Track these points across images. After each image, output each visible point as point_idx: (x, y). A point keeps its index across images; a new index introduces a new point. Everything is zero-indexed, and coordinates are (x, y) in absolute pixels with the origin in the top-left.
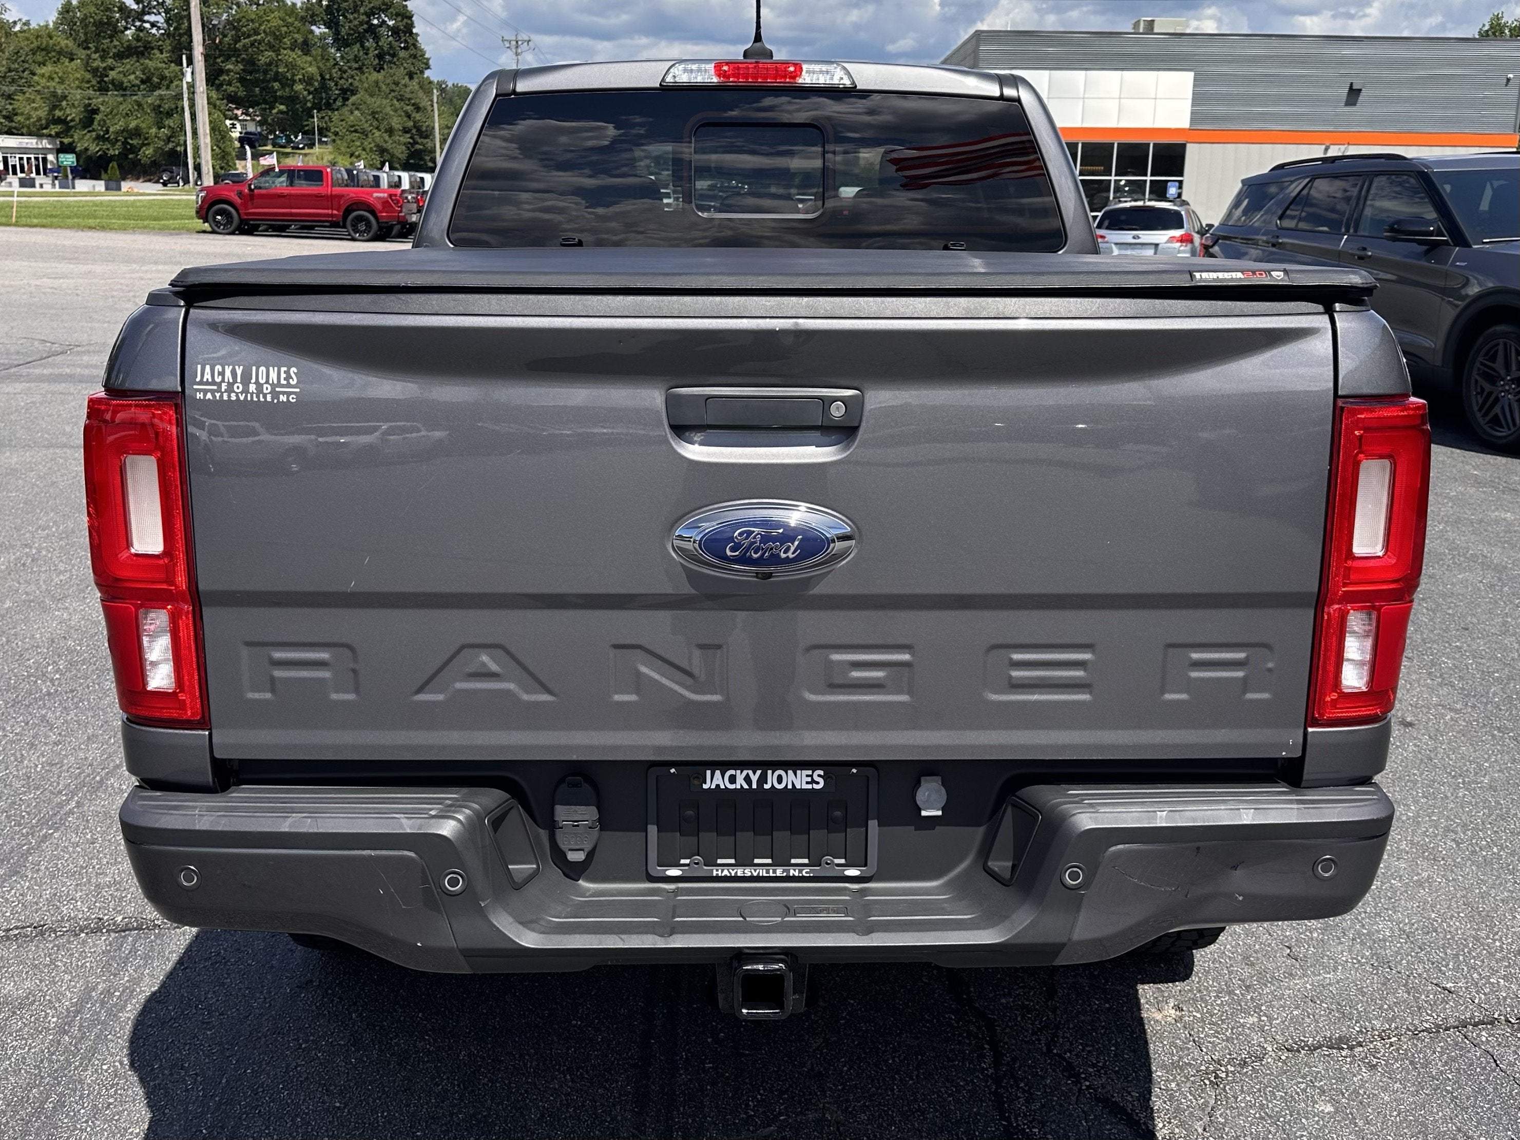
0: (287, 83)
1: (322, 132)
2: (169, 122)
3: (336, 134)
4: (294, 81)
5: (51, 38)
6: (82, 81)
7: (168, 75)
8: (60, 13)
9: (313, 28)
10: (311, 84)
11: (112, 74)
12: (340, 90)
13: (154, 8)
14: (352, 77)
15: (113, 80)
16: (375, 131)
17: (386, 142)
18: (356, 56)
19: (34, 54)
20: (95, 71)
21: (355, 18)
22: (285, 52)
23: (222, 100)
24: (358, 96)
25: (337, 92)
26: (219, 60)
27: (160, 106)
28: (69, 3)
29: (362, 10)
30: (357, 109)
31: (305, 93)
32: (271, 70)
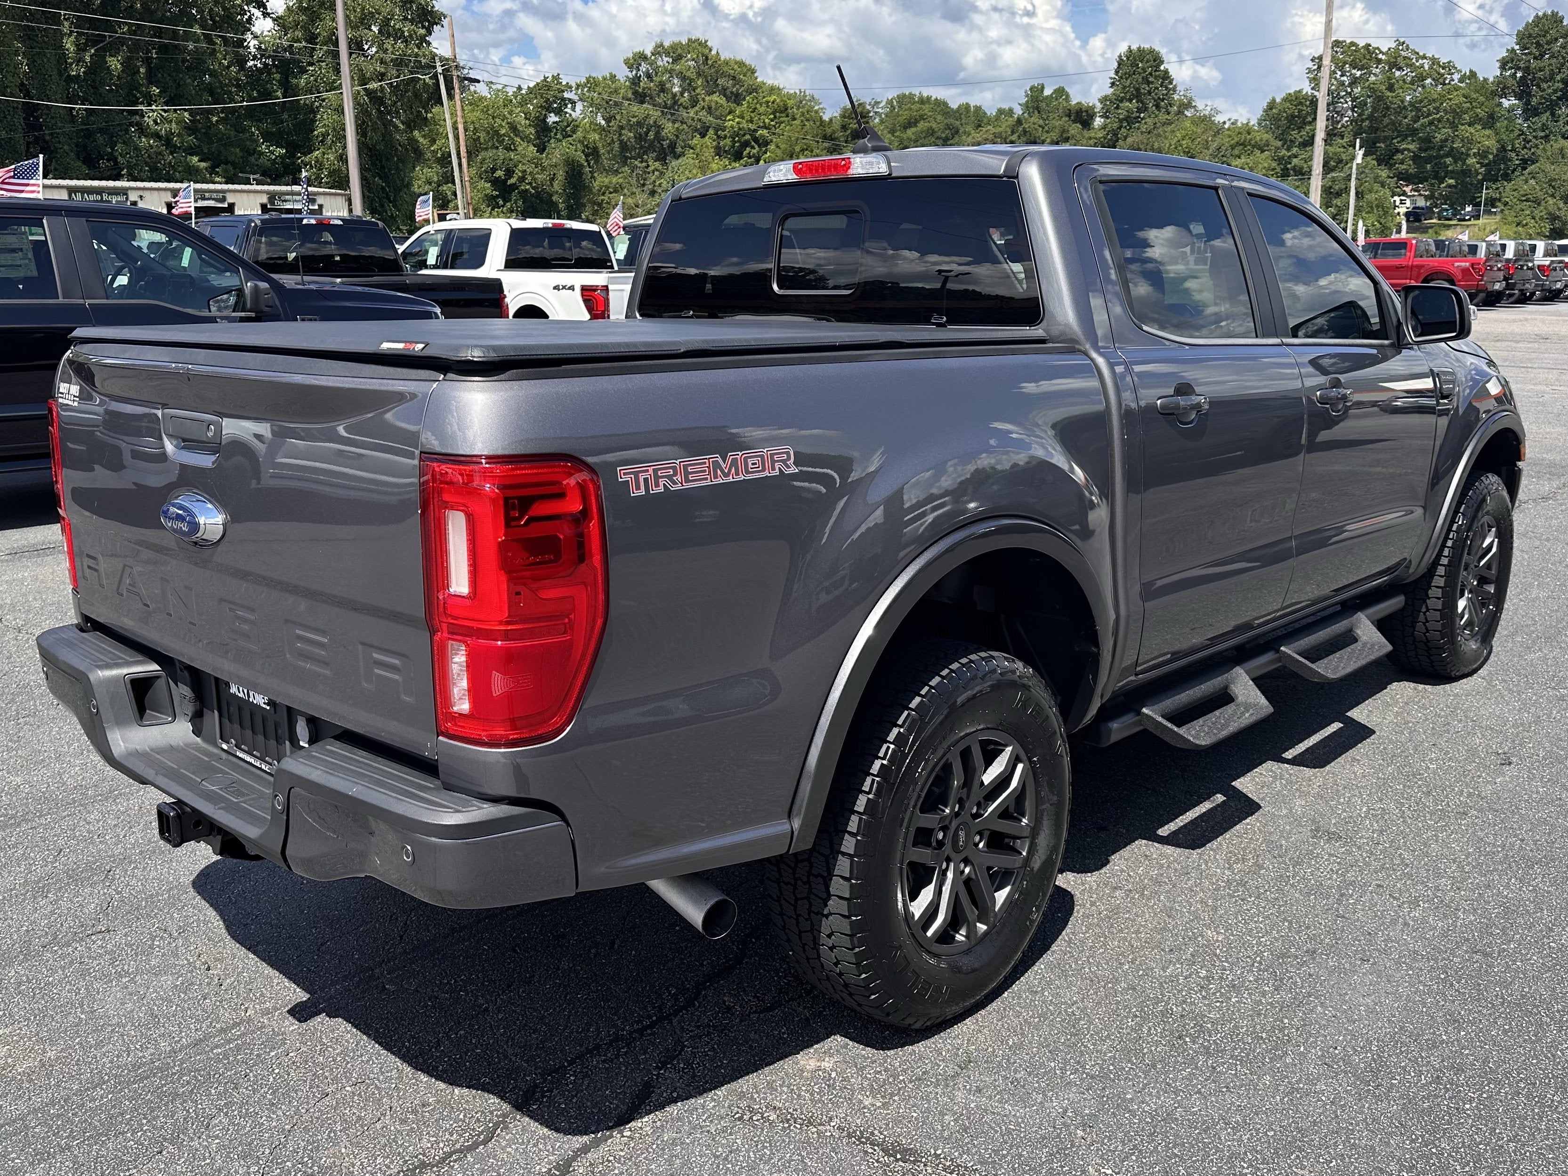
0: (1460, 156)
1: (1492, 202)
2: (1337, 202)
3: (1506, 204)
4: (1468, 155)
5: (1249, 134)
6: (1268, 169)
7: (1344, 158)
8: (1265, 111)
9: (1503, 100)
10: (1486, 157)
11: (1295, 161)
12: (1521, 160)
13: (1342, 98)
14: (1536, 146)
15: (1295, 166)
16: (1549, 198)
17: (1559, 209)
18: (1544, 124)
19: (1233, 149)
20: (1280, 160)
21: (1549, 87)
22: (1463, 127)
23: (1392, 178)
24: (1538, 164)
25: (1517, 162)
26: (1395, 141)
27: (1331, 187)
28: (1274, 100)
29: (1558, 78)
30: (1534, 178)
31: (1478, 166)
32: (1446, 146)
